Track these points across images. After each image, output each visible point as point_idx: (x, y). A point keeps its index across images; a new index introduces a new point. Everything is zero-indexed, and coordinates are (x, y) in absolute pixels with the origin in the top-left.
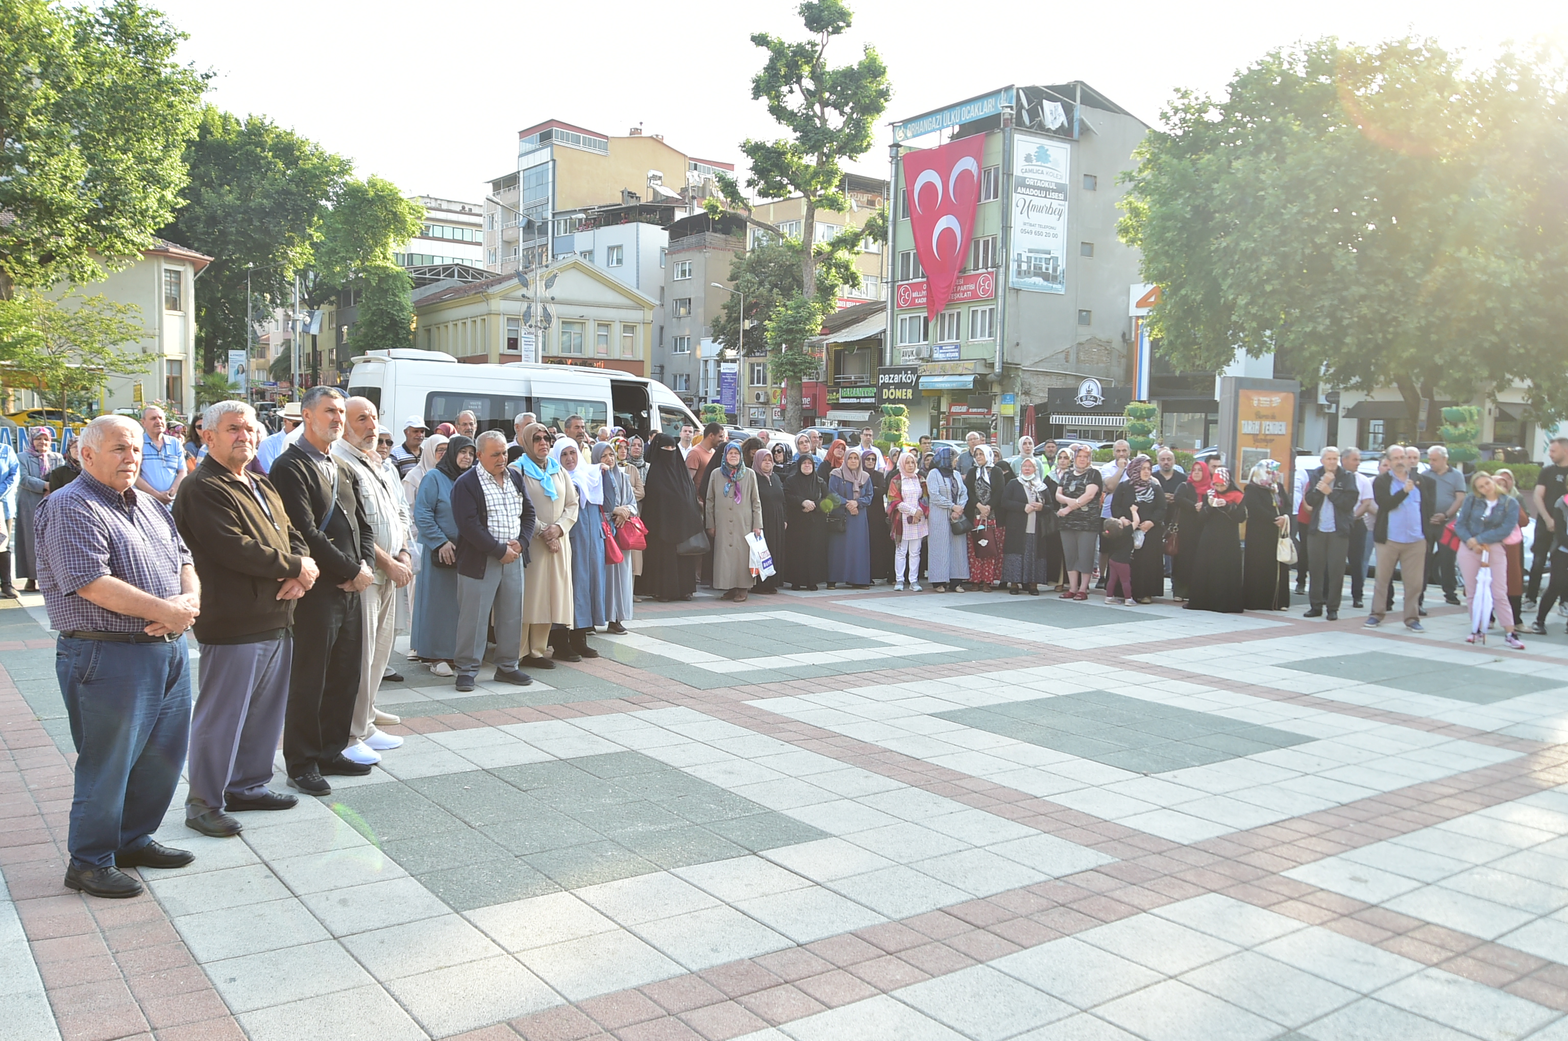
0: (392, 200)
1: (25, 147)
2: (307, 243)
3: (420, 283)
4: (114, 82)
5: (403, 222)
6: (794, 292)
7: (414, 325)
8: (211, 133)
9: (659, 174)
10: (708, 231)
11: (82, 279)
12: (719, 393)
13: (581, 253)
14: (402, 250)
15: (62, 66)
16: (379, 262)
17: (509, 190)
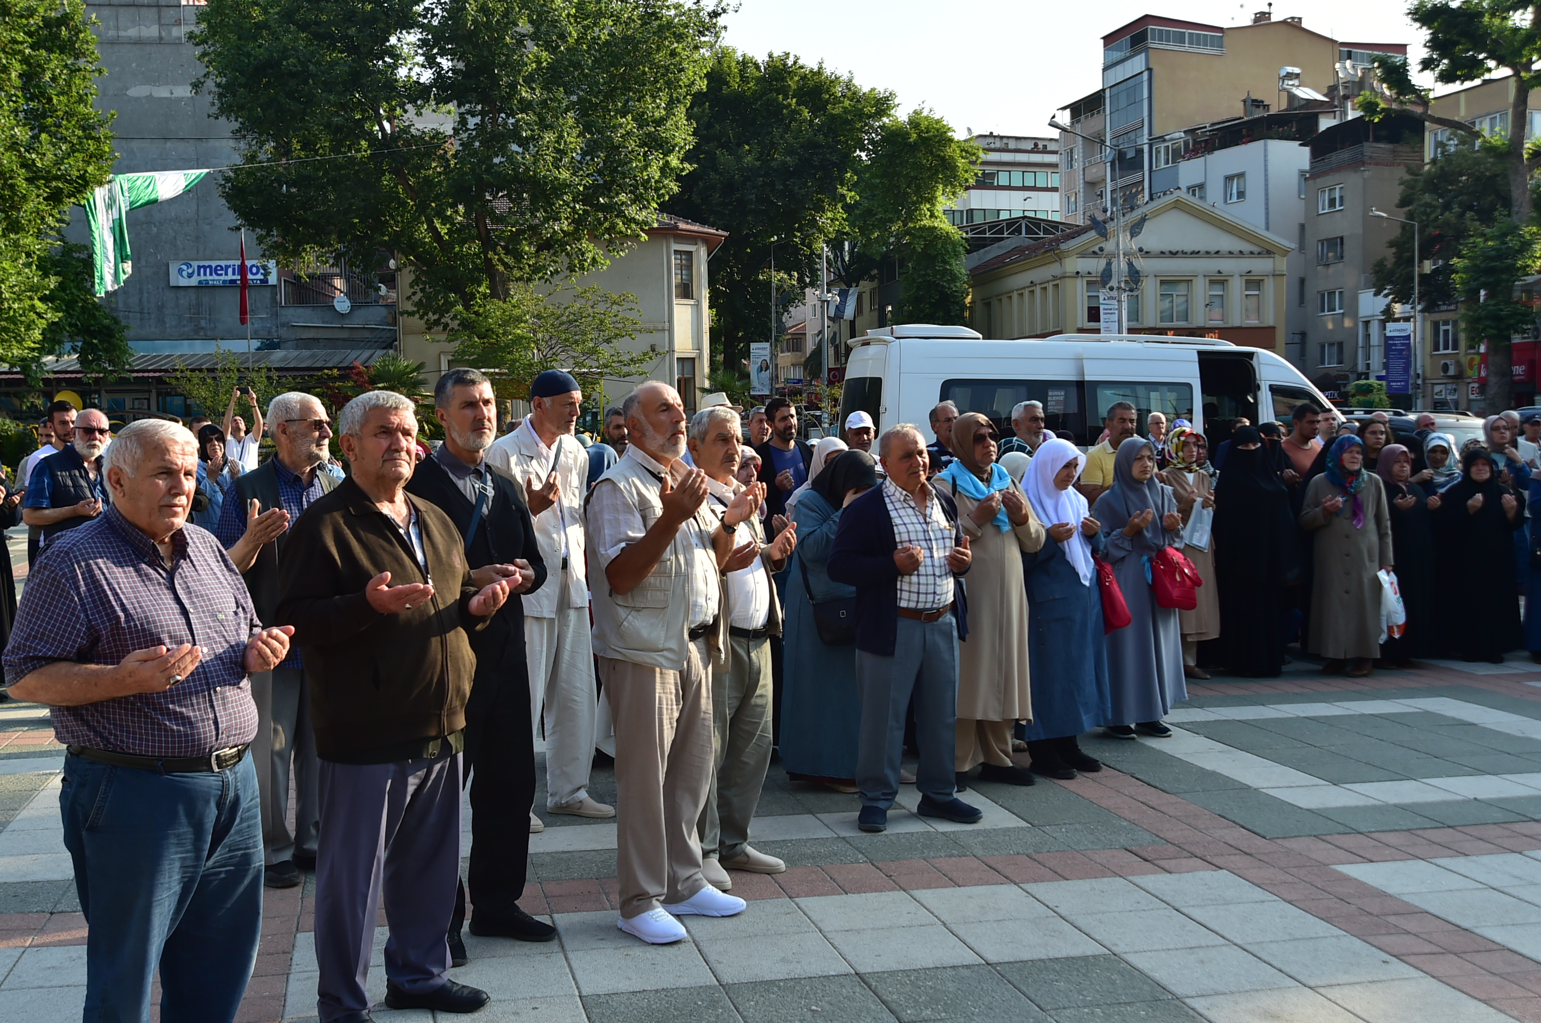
0: (939, 142)
1: (518, 121)
2: (839, 205)
3: (975, 245)
4: (612, 34)
5: (953, 168)
6: (1497, 213)
7: (968, 299)
8: (727, 83)
9: (1297, 70)
10: (1367, 140)
11: (582, 268)
12: (1386, 366)
13: (1189, 188)
14: (955, 204)
15: (554, 23)
16: (926, 222)
17: (1092, 115)
